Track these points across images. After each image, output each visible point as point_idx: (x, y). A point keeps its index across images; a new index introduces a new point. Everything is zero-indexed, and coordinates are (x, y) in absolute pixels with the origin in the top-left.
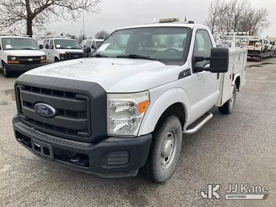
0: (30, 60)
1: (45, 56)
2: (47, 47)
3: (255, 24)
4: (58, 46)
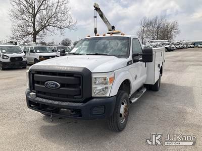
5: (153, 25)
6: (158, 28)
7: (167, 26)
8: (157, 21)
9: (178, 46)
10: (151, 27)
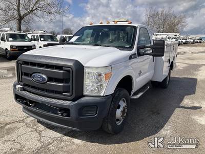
0: (26, 48)
2: (35, 40)
4: (42, 39)
5: (160, 16)
6: (164, 20)
10: (157, 18)
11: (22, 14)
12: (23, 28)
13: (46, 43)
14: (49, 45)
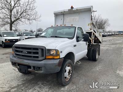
0: (14, 41)
1: (20, 39)
2: (20, 35)
3: (104, 25)
4: (25, 35)
6: (96, 22)
7: (102, 21)
8: (96, 18)
9: (109, 34)
11: (13, 20)
12: (13, 28)
13: (27, 37)
14: (28, 38)
